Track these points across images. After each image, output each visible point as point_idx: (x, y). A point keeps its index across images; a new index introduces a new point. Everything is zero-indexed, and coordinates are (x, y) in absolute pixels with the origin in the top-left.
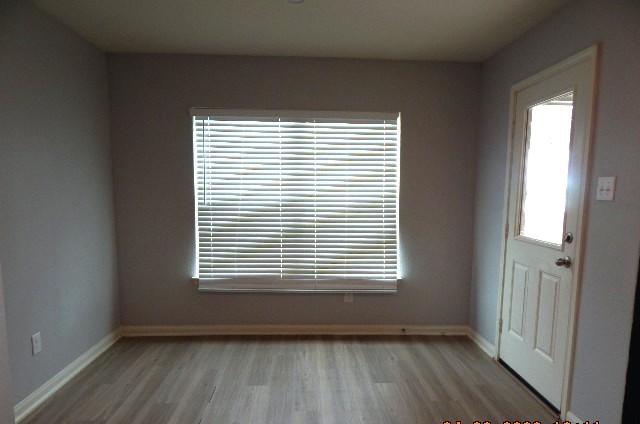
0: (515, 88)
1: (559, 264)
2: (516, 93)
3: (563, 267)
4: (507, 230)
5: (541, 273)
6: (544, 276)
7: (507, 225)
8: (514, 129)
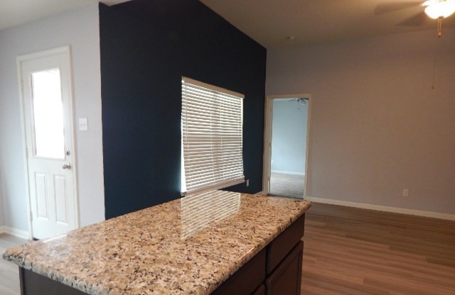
0: (19, 59)
1: (64, 168)
2: (21, 62)
3: (67, 169)
4: (27, 152)
5: (54, 176)
6: (57, 177)
7: (27, 149)
8: (22, 86)
